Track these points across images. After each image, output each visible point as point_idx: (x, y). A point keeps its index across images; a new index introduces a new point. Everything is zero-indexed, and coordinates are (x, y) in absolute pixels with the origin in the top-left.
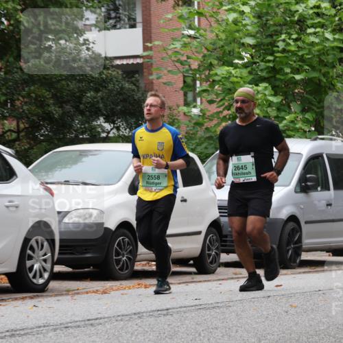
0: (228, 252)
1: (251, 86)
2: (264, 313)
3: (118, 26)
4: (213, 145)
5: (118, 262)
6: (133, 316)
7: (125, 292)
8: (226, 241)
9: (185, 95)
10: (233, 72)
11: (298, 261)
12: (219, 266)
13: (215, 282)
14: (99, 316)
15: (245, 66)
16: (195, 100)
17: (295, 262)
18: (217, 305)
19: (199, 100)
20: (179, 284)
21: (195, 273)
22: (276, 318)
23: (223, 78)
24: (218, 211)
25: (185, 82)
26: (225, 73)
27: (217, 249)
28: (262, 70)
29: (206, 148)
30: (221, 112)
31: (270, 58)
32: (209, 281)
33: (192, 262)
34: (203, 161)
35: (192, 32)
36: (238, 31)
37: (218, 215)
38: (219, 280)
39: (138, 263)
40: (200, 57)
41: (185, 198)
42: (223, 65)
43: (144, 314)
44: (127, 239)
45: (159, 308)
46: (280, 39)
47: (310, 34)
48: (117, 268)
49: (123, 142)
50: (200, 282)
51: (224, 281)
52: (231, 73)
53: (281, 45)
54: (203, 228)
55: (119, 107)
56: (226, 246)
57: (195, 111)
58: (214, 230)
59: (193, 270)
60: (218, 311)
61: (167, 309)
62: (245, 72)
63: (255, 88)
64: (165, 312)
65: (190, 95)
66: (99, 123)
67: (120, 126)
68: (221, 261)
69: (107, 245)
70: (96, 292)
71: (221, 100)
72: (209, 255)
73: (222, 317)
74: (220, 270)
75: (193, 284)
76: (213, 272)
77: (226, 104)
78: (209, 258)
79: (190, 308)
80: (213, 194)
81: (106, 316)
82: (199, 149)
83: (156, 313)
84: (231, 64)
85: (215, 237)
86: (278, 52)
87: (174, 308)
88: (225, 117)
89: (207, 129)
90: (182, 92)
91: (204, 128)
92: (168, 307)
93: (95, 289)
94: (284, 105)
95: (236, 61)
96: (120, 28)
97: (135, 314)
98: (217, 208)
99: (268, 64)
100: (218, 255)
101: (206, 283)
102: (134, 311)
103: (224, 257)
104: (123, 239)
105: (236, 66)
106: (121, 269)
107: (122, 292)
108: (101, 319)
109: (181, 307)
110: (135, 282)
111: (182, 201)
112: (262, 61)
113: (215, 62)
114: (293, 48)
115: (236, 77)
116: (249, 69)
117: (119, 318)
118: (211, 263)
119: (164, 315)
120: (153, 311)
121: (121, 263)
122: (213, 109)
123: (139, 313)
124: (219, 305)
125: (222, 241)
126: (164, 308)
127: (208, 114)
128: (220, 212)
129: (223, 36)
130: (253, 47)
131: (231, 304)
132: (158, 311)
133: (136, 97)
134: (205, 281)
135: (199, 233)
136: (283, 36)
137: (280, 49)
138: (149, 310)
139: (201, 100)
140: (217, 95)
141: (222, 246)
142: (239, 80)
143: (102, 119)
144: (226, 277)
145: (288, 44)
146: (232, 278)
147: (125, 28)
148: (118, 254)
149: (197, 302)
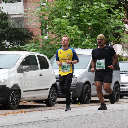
0: (60, 97)
1: (69, 27)
2: (75, 123)
3: (13, 1)
4: (53, 52)
5: (12, 102)
6: (19, 125)
7: (15, 114)
8: (59, 92)
9: (42, 30)
10: (62, 21)
11: (89, 101)
12: (56, 103)
13: (54, 110)
14: (4, 125)
15: (67, 18)
16: (46, 33)
17: (88, 101)
18: (55, 120)
19: (48, 33)
20: (39, 111)
21: (46, 106)
22: (80, 125)
23: (58, 23)
24: (55, 80)
25: (41, 25)
26: (58, 21)
27: (55, 96)
28: (74, 20)
29: (50, 53)
30: (57, 37)
31: (78, 15)
32: (51, 109)
33: (44, 101)
34: (49, 59)
35: (44, 4)
36: (64, 4)
37: (56, 81)
38: (56, 109)
39: (21, 102)
40: (48, 15)
41: (42, 74)
42: (58, 17)
43: (24, 124)
44: (16, 92)
45: (30, 121)
46: (82, 7)
47: (95, 5)
48: (12, 104)
49: (15, 51)
50: (48, 110)
51: (58, 110)
52: (61, 21)
53: (82, 10)
54: (49, 87)
55: (13, 36)
56: (59, 94)
57: (46, 37)
58: (54, 88)
59: (45, 105)
60: (55, 122)
61: (33, 122)
62: (67, 21)
63: (71, 27)
64: (32, 123)
65: (44, 31)
66: (4, 42)
67: (14, 44)
68: (57, 101)
69: (8, 95)
70: (3, 115)
71: (57, 32)
72: (52, 99)
73: (57, 125)
74: (56, 105)
75: (45, 111)
76: (53, 106)
77: (59, 34)
78: (52, 100)
79: (43, 121)
80: (53, 73)
81: (7, 125)
82: (47, 53)
83: (28, 124)
84: (61, 18)
85: (54, 91)
86: (81, 13)
87: (36, 121)
88: (58, 39)
89: (51, 45)
90: (40, 30)
91: (49, 44)
92: (34, 121)
93: (2, 114)
94: (84, 35)
95: (64, 16)
96: (14, 2)
97: (19, 124)
98: (55, 78)
99: (77, 18)
100: (55, 98)
101: (50, 110)
102: (19, 123)
103: (58, 99)
104: (14, 92)
105: (63, 18)
106: (14, 105)
107: (14, 114)
108: (5, 126)
109: (39, 121)
110: (20, 110)
111: (40, 75)
112: (74, 16)
113: (55, 17)
114: (87, 11)
115: (63, 23)
116: (69, 20)
117: (13, 126)
118: (53, 102)
119: (32, 124)
120: (27, 123)
121: (14, 102)
122: (53, 36)
123: (21, 124)
124: (56, 120)
125: (57, 92)
126: (32, 121)
127: (51, 38)
128: (56, 80)
129: (58, 6)
130: (71, 10)
131: (61, 119)
132: (30, 122)
133: (20, 31)
134: (50, 109)
135: (48, 89)
136: (83, 6)
137: (82, 11)
138: (26, 122)
139: (49, 32)
140: (55, 30)
141: (57, 94)
142: (64, 24)
143: (6, 41)
144: (59, 108)
145: (86, 9)
146: (62, 108)
147: (16, 2)
148: (12, 98)
149: (46, 119)
